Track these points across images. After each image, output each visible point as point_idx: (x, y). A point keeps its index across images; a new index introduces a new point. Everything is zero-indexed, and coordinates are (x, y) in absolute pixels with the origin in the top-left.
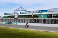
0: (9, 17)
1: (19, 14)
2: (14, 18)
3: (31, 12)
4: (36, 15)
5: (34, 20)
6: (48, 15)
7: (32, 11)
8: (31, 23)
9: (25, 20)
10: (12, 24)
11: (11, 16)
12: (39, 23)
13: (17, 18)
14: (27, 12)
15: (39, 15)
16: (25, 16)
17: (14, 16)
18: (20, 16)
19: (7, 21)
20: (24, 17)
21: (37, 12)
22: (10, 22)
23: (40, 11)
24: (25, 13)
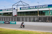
0: (5, 14)
2: (12, 15)
3: (35, 8)
5: (39, 18)
7: (36, 6)
8: (34, 22)
9: (26, 18)
10: (9, 23)
11: (8, 13)
12: (45, 22)
14: (29, 7)
15: (45, 11)
17: (11, 13)
18: (20, 13)
19: (2, 20)
20: (25, 14)
22: (6, 21)
23: (47, 6)
24: (26, 8)
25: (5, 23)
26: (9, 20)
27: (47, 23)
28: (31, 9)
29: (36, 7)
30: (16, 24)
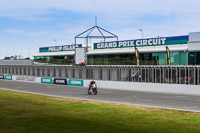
0: (55, 59)
1: (92, 51)
2: (74, 62)
3: (132, 44)
4: (150, 54)
5: (143, 71)
6: (191, 53)
7: (135, 41)
8: (130, 80)
9: (110, 71)
10: (66, 83)
11: (62, 57)
12: (158, 82)
13: (82, 64)
14: (117, 42)
15: (159, 52)
16: (111, 57)
17: (72, 57)
18: (95, 56)
19: (49, 75)
20: (106, 60)
21: (151, 42)
22: (58, 77)
23: (163, 40)
24: (110, 45)
25: (55, 83)
26: (67, 76)
27: (164, 84)
28: (122, 47)
29: (135, 43)
30: (82, 85)
